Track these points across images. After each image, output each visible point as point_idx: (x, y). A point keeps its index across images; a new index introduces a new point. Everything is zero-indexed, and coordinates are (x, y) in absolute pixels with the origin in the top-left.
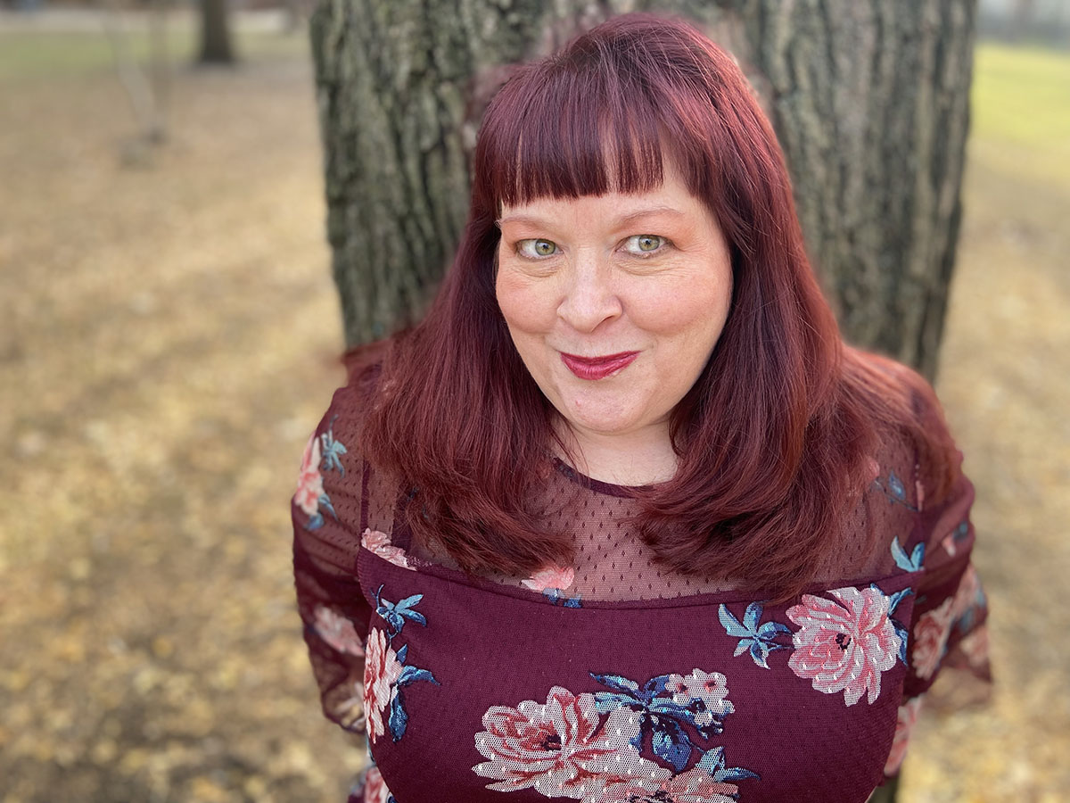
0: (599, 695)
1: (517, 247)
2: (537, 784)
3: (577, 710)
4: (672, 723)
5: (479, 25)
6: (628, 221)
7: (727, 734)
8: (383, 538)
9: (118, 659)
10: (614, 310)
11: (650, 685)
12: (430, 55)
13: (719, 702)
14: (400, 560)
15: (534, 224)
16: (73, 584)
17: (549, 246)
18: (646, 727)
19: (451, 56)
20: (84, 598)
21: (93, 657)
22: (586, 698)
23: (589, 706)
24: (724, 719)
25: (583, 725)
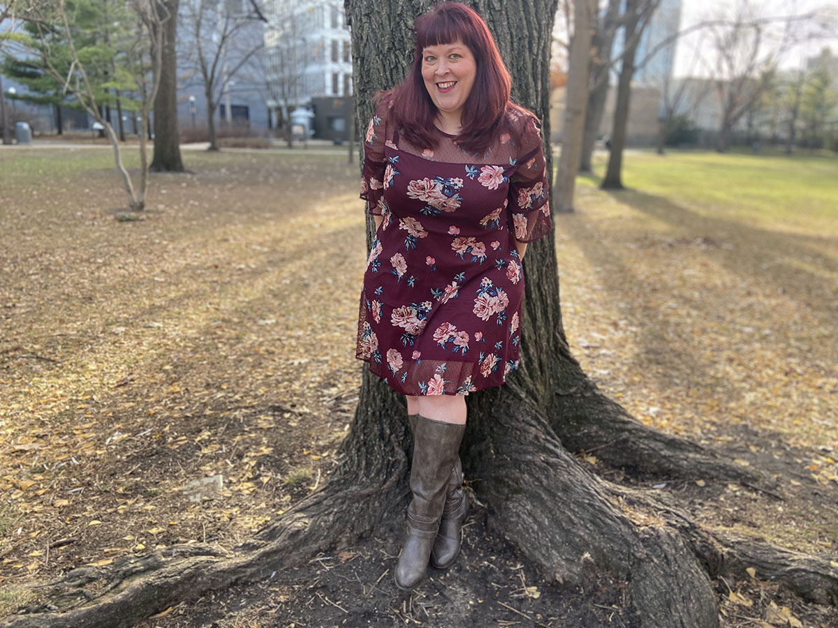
0: (435, 180)
1: (426, 59)
2: (419, 197)
3: (430, 183)
4: (449, 188)
5: (406, 35)
6: (450, 51)
7: (460, 191)
8: (391, 142)
10: (448, 71)
11: (446, 179)
12: (393, 43)
13: (460, 185)
14: (395, 148)
15: (430, 52)
17: (434, 58)
18: (444, 188)
19: (399, 44)
22: (432, 181)
24: (461, 188)
25: (431, 186)
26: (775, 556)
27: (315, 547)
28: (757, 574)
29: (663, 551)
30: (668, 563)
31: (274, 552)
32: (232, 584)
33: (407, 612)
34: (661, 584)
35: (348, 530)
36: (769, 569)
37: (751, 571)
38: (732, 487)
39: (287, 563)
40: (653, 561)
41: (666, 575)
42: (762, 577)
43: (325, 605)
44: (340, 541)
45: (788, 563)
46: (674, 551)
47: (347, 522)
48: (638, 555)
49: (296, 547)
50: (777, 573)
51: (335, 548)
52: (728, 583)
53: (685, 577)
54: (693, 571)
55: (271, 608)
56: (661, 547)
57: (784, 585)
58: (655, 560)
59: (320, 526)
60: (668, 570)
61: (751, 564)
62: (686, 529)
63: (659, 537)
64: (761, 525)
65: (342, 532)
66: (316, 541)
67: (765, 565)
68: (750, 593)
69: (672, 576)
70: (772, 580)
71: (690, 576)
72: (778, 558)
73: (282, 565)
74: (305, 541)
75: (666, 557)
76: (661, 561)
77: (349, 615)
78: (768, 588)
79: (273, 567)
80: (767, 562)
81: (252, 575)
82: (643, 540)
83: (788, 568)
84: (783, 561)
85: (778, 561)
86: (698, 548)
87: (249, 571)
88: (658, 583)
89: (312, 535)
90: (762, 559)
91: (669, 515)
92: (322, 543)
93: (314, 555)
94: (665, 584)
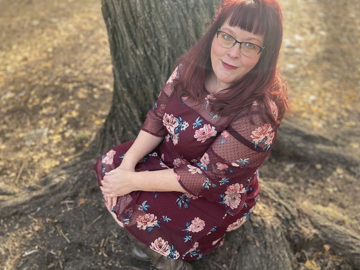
0: (177, 119)
3: (173, 119)
9: (60, 67)
11: (183, 121)
16: (48, 53)
20: (51, 56)
21: (53, 67)
22: (175, 118)
23: (175, 119)
26: (347, 240)
27: (65, 194)
28: (331, 250)
29: (264, 239)
30: (266, 248)
31: (40, 197)
32: (14, 214)
33: (103, 246)
34: (256, 261)
35: (85, 186)
36: (340, 248)
37: (327, 247)
38: (340, 171)
39: (48, 203)
40: (255, 244)
41: (262, 256)
42: (333, 252)
43: (59, 235)
44: (80, 192)
45: (354, 247)
46: (272, 240)
47: (86, 181)
48: (248, 237)
49: (53, 194)
50: (344, 252)
51: (77, 196)
52: (307, 254)
53: (274, 260)
54: (281, 256)
55: (29, 233)
56: (264, 236)
57: (346, 261)
58: (258, 244)
59: (69, 183)
60: (264, 252)
61: (327, 243)
62: (287, 220)
63: (265, 228)
64: (348, 207)
65: (82, 187)
66: (66, 191)
67: (337, 245)
68: (321, 262)
69: (265, 258)
70: (339, 255)
71: (277, 259)
72: (348, 242)
73: (44, 204)
74: (60, 191)
75: (265, 243)
76: (261, 246)
77: (70, 244)
78: (335, 259)
79: (39, 205)
80: (339, 244)
81: (26, 209)
82: (254, 228)
83: (353, 252)
84: (351, 245)
85: (348, 244)
86: (291, 236)
87: (24, 207)
88: (254, 261)
89: (64, 187)
90: (337, 241)
91: (279, 207)
92: (69, 193)
93: (64, 199)
94: (259, 262)
